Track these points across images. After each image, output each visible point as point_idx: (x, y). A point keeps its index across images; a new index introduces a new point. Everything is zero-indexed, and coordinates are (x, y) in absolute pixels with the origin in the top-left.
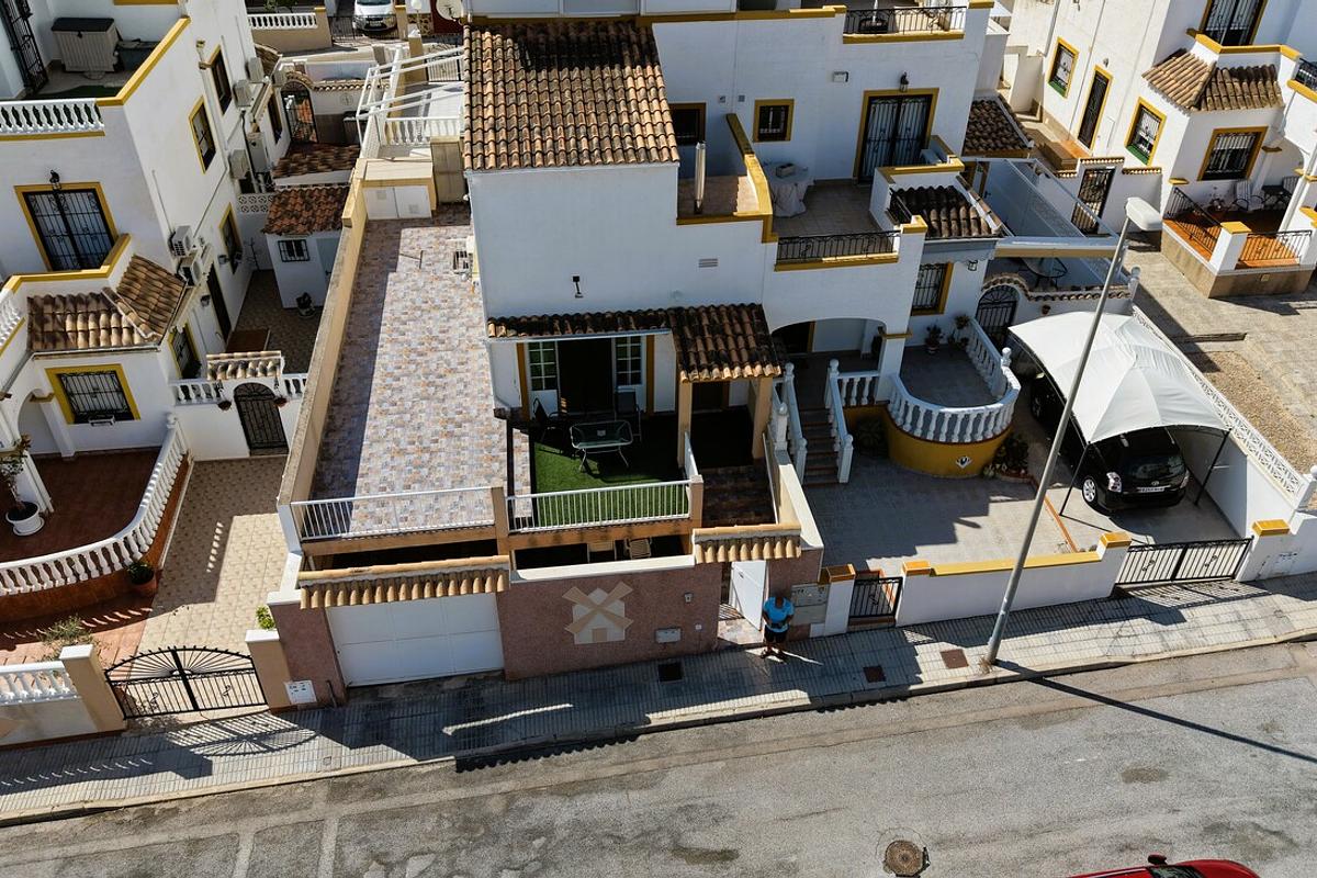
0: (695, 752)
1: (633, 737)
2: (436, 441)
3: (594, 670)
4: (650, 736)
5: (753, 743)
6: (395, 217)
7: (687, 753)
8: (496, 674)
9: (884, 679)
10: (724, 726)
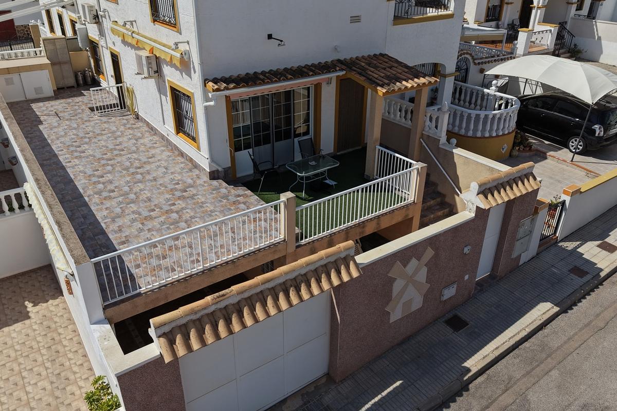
0: (528, 373)
1: (465, 387)
2: (174, 204)
3: (400, 344)
4: (485, 376)
5: (558, 348)
6: (24, 99)
7: (524, 376)
8: (324, 380)
9: (587, 273)
10: (527, 344)
